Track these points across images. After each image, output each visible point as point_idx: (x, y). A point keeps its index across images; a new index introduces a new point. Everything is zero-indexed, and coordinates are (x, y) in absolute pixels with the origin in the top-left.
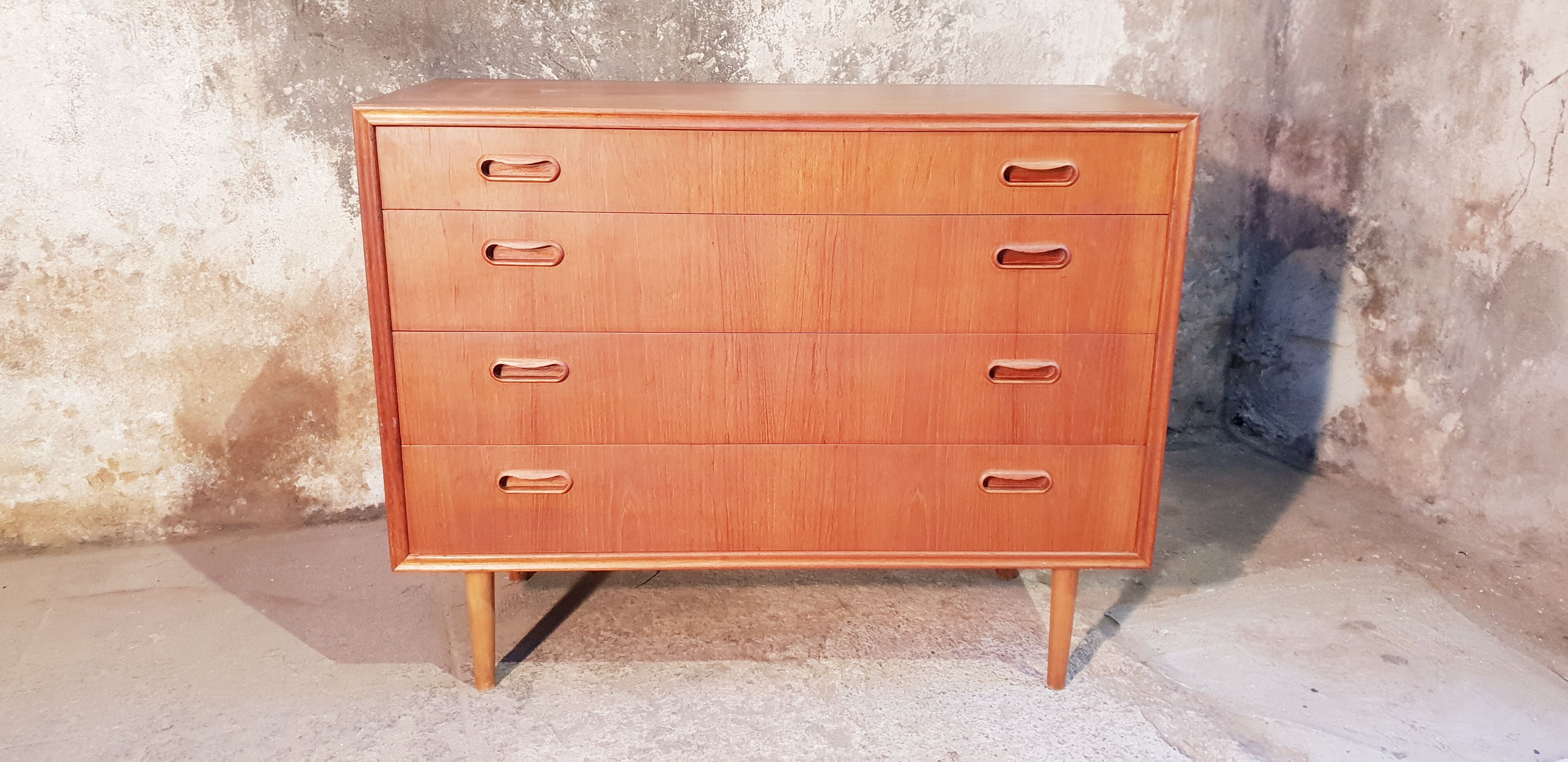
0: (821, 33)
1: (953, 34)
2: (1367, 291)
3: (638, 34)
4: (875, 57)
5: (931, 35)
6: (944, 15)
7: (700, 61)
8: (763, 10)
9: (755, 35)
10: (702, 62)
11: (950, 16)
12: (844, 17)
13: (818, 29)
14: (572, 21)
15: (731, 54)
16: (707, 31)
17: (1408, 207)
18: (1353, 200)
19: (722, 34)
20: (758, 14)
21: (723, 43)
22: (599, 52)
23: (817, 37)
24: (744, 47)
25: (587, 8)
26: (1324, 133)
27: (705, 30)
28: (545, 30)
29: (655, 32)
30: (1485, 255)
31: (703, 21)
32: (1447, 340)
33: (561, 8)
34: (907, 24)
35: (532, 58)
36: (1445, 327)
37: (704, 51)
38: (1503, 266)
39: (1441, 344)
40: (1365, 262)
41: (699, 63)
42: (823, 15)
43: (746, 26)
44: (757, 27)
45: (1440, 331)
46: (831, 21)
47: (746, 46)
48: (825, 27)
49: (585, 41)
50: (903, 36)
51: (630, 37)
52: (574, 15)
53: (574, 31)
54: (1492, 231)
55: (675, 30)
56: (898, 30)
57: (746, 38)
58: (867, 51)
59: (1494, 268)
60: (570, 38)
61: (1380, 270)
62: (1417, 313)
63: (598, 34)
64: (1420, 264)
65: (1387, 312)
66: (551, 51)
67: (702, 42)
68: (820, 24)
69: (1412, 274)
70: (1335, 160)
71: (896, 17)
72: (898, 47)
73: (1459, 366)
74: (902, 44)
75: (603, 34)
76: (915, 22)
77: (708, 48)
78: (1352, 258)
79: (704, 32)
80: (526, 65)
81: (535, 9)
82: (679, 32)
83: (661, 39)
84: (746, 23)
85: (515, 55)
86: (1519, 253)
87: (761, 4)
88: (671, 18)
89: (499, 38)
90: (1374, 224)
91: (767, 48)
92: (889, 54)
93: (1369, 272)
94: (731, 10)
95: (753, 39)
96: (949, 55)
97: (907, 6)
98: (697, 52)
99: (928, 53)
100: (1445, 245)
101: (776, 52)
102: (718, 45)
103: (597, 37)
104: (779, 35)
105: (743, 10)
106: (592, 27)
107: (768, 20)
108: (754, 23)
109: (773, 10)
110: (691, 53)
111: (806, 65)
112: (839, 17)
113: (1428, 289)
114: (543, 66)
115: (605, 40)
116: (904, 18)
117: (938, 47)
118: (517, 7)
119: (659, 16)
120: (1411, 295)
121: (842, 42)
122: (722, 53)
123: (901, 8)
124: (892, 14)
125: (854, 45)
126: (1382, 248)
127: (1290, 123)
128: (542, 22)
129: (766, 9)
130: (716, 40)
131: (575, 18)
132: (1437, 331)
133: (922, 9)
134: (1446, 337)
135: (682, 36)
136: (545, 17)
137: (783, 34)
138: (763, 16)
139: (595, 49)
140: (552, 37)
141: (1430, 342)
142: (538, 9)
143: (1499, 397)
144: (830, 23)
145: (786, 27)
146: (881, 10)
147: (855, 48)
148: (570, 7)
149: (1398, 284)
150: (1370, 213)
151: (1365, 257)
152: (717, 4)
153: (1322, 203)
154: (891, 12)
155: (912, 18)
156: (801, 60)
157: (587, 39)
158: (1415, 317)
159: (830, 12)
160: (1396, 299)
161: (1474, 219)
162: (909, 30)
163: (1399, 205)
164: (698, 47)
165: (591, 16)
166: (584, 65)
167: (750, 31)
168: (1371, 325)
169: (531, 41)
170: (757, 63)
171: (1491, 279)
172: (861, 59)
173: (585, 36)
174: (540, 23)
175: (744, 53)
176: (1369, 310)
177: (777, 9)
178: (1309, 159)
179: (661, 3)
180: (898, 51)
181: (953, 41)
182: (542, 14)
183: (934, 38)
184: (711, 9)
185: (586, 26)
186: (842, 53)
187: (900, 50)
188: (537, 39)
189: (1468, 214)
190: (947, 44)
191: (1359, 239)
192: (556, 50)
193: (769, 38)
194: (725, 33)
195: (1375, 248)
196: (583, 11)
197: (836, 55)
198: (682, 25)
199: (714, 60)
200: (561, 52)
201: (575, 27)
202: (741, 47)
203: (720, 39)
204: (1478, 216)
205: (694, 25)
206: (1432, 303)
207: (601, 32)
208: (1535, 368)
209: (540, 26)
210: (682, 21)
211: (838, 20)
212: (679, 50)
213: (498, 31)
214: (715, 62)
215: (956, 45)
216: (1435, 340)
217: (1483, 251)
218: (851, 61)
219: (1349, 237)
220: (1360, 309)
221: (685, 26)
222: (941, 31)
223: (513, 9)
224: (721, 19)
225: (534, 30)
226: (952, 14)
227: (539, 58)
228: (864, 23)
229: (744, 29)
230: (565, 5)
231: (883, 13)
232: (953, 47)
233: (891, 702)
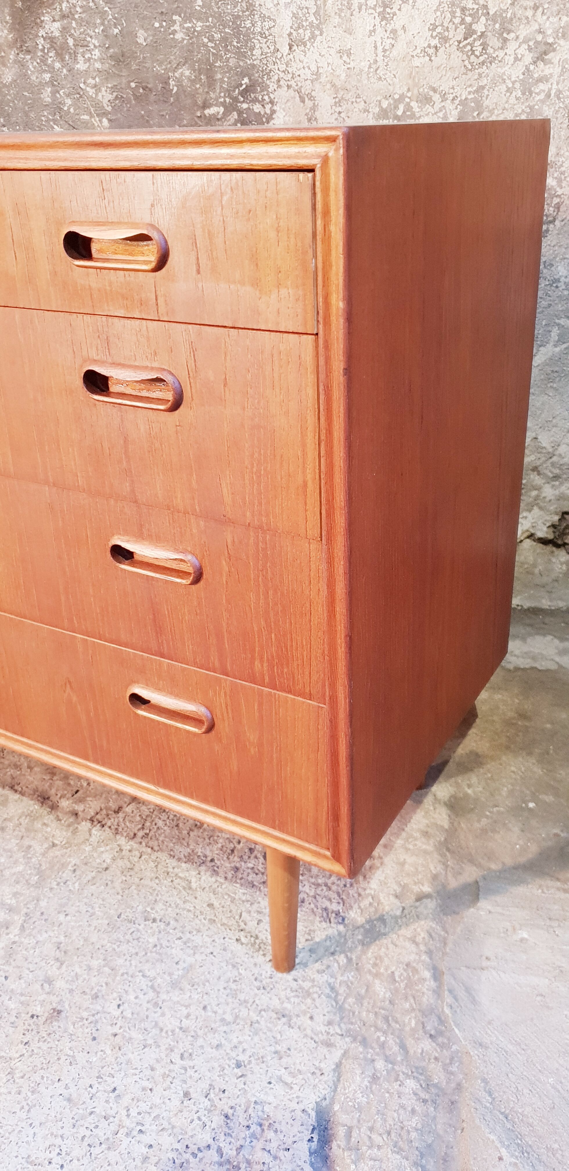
0: (364, 76)
1: (551, 71)
3: (149, 86)
4: (437, 106)
5: (517, 73)
6: (537, 43)
7: (219, 117)
8: (290, 49)
9: (282, 83)
10: (222, 118)
11: (547, 44)
12: (395, 53)
13: (361, 71)
14: (79, 72)
15: (255, 107)
16: (226, 79)
19: (243, 82)
20: (285, 54)
21: (245, 93)
22: (109, 109)
23: (359, 81)
24: (269, 97)
25: (93, 57)
27: (223, 77)
28: (53, 85)
29: (167, 83)
31: (220, 67)
33: (67, 57)
34: (482, 59)
35: (43, 118)
37: (223, 104)
41: (218, 119)
42: (366, 51)
43: (270, 70)
44: (284, 71)
46: (378, 59)
47: (272, 96)
48: (370, 67)
49: (94, 96)
50: (476, 77)
51: (141, 91)
52: (81, 66)
53: (82, 85)
55: (189, 78)
56: (470, 67)
57: (272, 86)
58: (426, 99)
60: (79, 94)
63: (107, 87)
66: (61, 109)
67: (220, 93)
68: (363, 64)
71: (466, 50)
72: (470, 93)
74: (475, 88)
75: (112, 88)
76: (494, 55)
77: (228, 100)
79: (222, 81)
80: (38, 127)
81: (42, 61)
82: (193, 82)
83: (174, 91)
84: (271, 67)
85: (26, 114)
87: (288, 41)
88: (184, 65)
89: (10, 95)
91: (298, 98)
92: (457, 102)
94: (252, 49)
95: (279, 86)
96: (543, 102)
97: (483, 33)
98: (216, 105)
99: (513, 100)
101: (309, 103)
102: (240, 97)
103: (106, 91)
104: (312, 82)
105: (266, 50)
106: (101, 80)
107: (298, 61)
108: (280, 66)
109: (303, 48)
110: (209, 107)
111: (346, 119)
112: (388, 53)
114: (55, 127)
115: (115, 94)
116: (478, 50)
117: (528, 91)
118: (24, 59)
119: (170, 63)
121: (391, 88)
122: (245, 106)
123: (475, 36)
124: (461, 45)
125: (409, 90)
128: (49, 75)
129: (295, 47)
130: (237, 91)
131: (82, 69)
133: (505, 35)
135: (198, 86)
136: (51, 69)
137: (316, 79)
138: (291, 56)
139: (105, 105)
140: (61, 92)
142: (44, 61)
144: (376, 61)
145: (321, 71)
146: (445, 40)
147: (409, 95)
148: (75, 56)
152: (235, 44)
154: (459, 42)
155: (490, 50)
156: (340, 113)
157: (97, 95)
159: (376, 47)
162: (485, 67)
164: (217, 99)
165: (98, 65)
166: (96, 125)
167: (276, 77)
169: (40, 98)
170: (287, 118)
172: (418, 110)
173: (94, 90)
174: (47, 76)
175: (270, 105)
177: (308, 46)
179: (172, 47)
180: (470, 97)
181: (551, 80)
182: (49, 66)
183: (521, 77)
184: (229, 51)
185: (94, 78)
186: (392, 102)
187: (472, 96)
188: (46, 95)
190: (542, 86)
192: (66, 108)
193: (300, 84)
194: (246, 80)
196: (89, 59)
197: (385, 104)
198: (197, 72)
199: (235, 115)
200: (72, 110)
201: (83, 80)
202: (266, 98)
203: (241, 89)
205: (210, 72)
207: (110, 86)
209: (48, 80)
210: (196, 67)
211: (387, 57)
212: (195, 103)
213: (8, 86)
214: (236, 117)
215: (555, 86)
218: (404, 112)
221: (200, 74)
222: (532, 67)
223: (19, 61)
224: (241, 63)
225: (42, 85)
226: (550, 40)
227: (51, 117)
228: (422, 60)
229: (268, 74)
230: (70, 53)
231: (447, 45)
232: (550, 90)
233: (89, 909)
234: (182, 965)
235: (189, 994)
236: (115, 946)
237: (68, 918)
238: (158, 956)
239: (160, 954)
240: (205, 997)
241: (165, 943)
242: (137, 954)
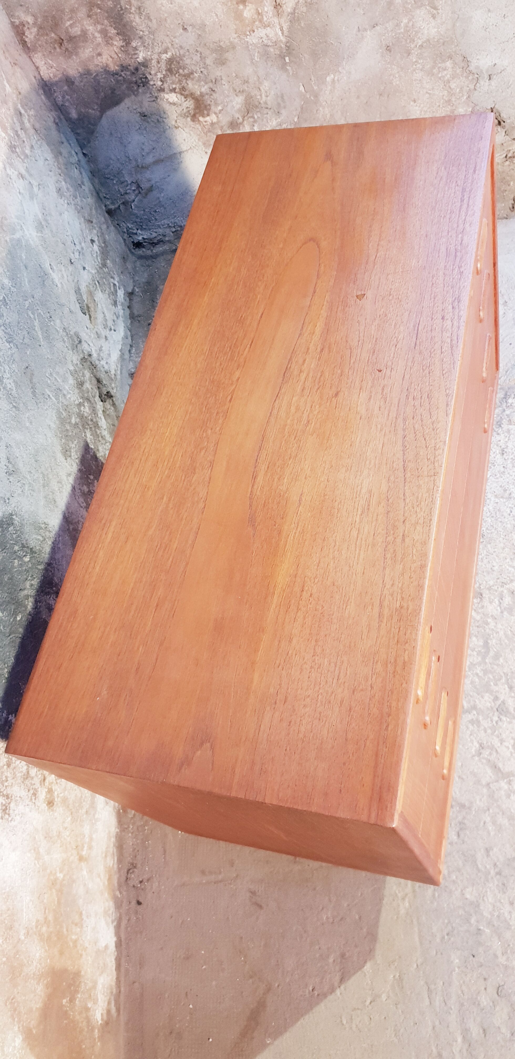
2: (190, 104)
17: (190, 29)
18: (136, 49)
26: (73, 11)
30: (268, 28)
32: (269, 98)
36: (263, 91)
38: (285, 28)
39: (266, 103)
40: (174, 86)
45: (261, 95)
54: (266, 9)
59: (280, 33)
61: (191, 85)
62: (237, 95)
64: (221, 62)
65: (212, 107)
69: (218, 72)
70: (99, 27)
73: (285, 107)
78: (162, 90)
86: (293, 13)
90: (164, 56)
93: (182, 91)
100: (235, 38)
113: (237, 75)
120: (226, 87)
126: (184, 69)
127: (30, 19)
132: (259, 97)
134: (267, 96)
141: (257, 107)
143: (321, 109)
149: (211, 85)
150: (157, 50)
151: (173, 83)
153: (107, 66)
158: (237, 98)
160: (215, 95)
161: (248, 8)
163: (181, 31)
168: (204, 123)
171: (281, 41)
176: (197, 116)
178: (71, 39)
189: (241, 7)
191: (159, 74)
195: (177, 72)
204: (250, 5)
206: (246, 82)
208: (336, 78)
216: (260, 103)
217: (265, 27)
219: (149, 77)
220: (189, 119)
233: (485, 558)
234: (497, 500)
235: (512, 490)
236: (501, 533)
237: (495, 564)
238: (498, 513)
239: (496, 513)
240: (510, 482)
241: (489, 514)
242: (501, 522)
